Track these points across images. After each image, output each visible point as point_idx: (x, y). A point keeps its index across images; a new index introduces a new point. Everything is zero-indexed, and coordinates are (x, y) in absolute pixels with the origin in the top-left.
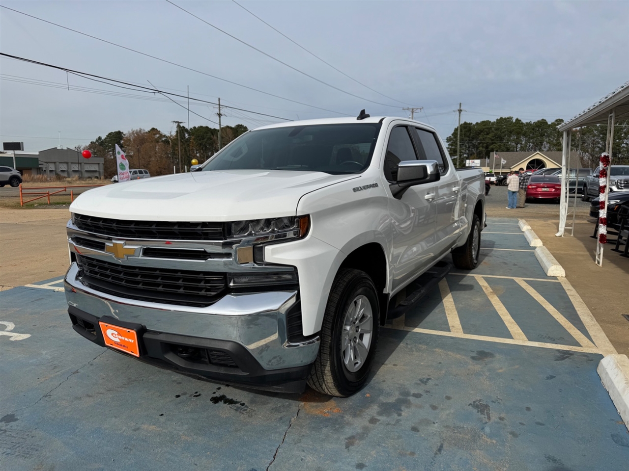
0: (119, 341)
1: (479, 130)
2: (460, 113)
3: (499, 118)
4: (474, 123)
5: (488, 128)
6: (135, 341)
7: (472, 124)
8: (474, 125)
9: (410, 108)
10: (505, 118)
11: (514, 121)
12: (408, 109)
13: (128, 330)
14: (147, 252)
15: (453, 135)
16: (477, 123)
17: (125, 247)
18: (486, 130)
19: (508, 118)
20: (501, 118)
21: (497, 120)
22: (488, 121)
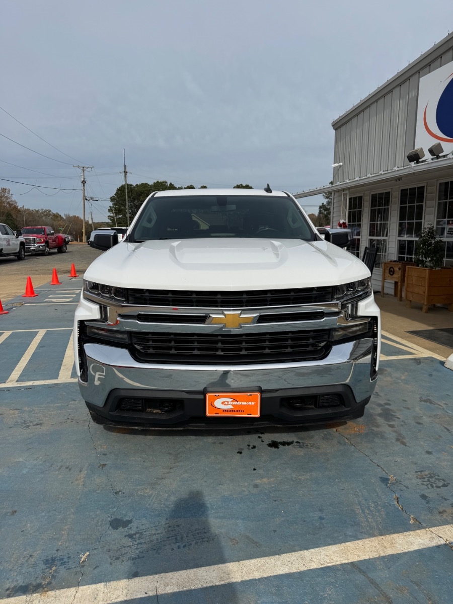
0: (232, 407)
1: (140, 192)
2: (125, 175)
3: (156, 182)
4: (134, 185)
5: (147, 190)
6: (257, 403)
7: (132, 185)
8: (134, 187)
9: (80, 166)
10: (161, 182)
11: (168, 185)
12: (79, 167)
13: (249, 394)
14: (261, 319)
15: (115, 194)
16: (137, 185)
17: (242, 316)
18: (145, 192)
19: (163, 182)
20: (158, 182)
21: (154, 183)
22: (147, 184)
